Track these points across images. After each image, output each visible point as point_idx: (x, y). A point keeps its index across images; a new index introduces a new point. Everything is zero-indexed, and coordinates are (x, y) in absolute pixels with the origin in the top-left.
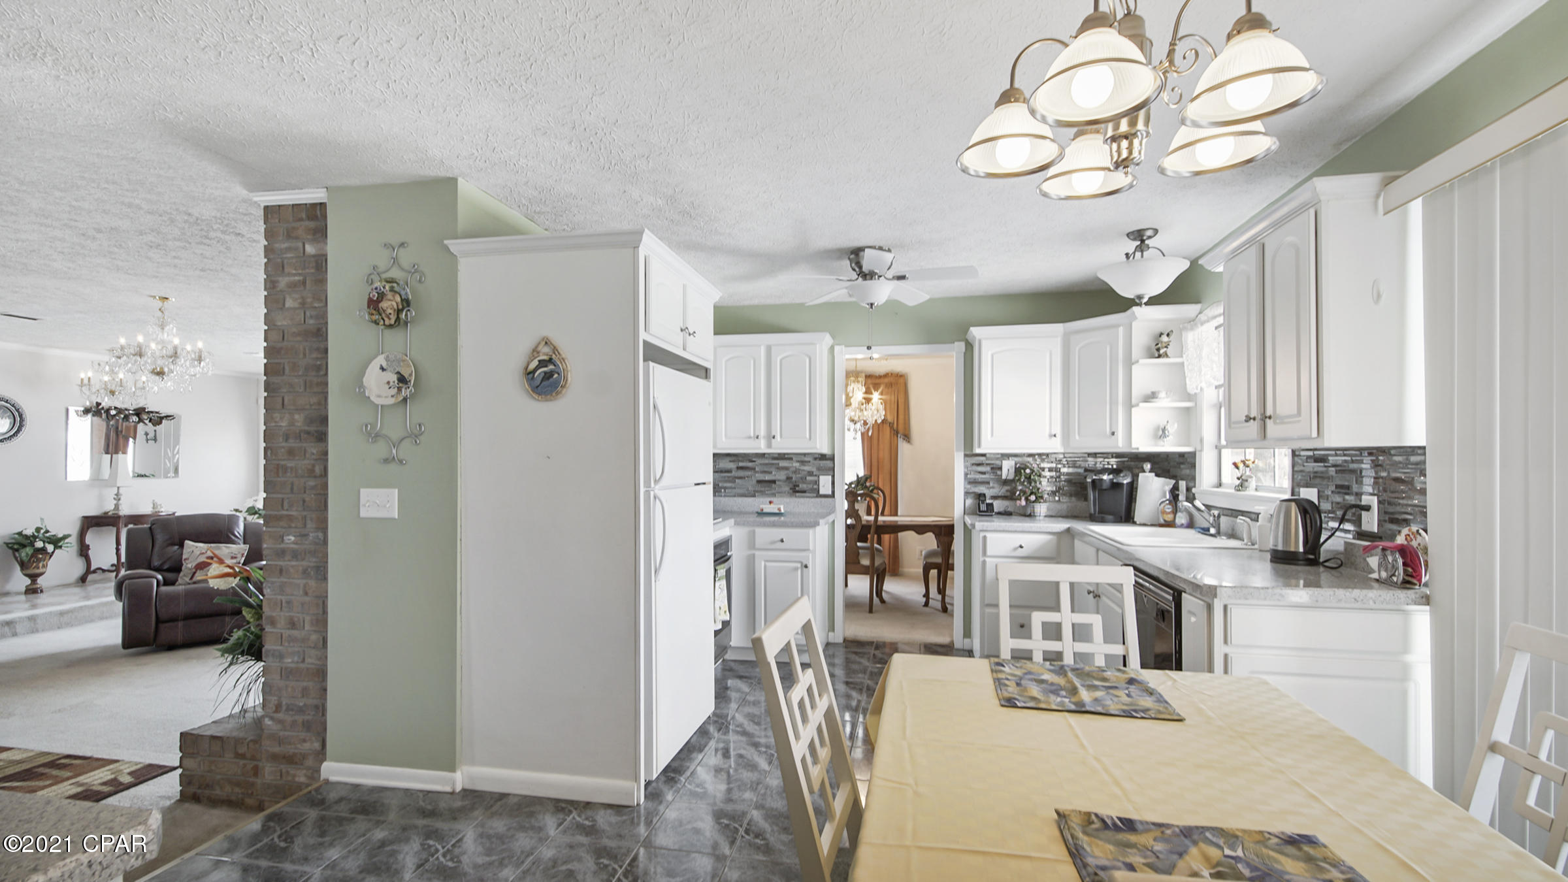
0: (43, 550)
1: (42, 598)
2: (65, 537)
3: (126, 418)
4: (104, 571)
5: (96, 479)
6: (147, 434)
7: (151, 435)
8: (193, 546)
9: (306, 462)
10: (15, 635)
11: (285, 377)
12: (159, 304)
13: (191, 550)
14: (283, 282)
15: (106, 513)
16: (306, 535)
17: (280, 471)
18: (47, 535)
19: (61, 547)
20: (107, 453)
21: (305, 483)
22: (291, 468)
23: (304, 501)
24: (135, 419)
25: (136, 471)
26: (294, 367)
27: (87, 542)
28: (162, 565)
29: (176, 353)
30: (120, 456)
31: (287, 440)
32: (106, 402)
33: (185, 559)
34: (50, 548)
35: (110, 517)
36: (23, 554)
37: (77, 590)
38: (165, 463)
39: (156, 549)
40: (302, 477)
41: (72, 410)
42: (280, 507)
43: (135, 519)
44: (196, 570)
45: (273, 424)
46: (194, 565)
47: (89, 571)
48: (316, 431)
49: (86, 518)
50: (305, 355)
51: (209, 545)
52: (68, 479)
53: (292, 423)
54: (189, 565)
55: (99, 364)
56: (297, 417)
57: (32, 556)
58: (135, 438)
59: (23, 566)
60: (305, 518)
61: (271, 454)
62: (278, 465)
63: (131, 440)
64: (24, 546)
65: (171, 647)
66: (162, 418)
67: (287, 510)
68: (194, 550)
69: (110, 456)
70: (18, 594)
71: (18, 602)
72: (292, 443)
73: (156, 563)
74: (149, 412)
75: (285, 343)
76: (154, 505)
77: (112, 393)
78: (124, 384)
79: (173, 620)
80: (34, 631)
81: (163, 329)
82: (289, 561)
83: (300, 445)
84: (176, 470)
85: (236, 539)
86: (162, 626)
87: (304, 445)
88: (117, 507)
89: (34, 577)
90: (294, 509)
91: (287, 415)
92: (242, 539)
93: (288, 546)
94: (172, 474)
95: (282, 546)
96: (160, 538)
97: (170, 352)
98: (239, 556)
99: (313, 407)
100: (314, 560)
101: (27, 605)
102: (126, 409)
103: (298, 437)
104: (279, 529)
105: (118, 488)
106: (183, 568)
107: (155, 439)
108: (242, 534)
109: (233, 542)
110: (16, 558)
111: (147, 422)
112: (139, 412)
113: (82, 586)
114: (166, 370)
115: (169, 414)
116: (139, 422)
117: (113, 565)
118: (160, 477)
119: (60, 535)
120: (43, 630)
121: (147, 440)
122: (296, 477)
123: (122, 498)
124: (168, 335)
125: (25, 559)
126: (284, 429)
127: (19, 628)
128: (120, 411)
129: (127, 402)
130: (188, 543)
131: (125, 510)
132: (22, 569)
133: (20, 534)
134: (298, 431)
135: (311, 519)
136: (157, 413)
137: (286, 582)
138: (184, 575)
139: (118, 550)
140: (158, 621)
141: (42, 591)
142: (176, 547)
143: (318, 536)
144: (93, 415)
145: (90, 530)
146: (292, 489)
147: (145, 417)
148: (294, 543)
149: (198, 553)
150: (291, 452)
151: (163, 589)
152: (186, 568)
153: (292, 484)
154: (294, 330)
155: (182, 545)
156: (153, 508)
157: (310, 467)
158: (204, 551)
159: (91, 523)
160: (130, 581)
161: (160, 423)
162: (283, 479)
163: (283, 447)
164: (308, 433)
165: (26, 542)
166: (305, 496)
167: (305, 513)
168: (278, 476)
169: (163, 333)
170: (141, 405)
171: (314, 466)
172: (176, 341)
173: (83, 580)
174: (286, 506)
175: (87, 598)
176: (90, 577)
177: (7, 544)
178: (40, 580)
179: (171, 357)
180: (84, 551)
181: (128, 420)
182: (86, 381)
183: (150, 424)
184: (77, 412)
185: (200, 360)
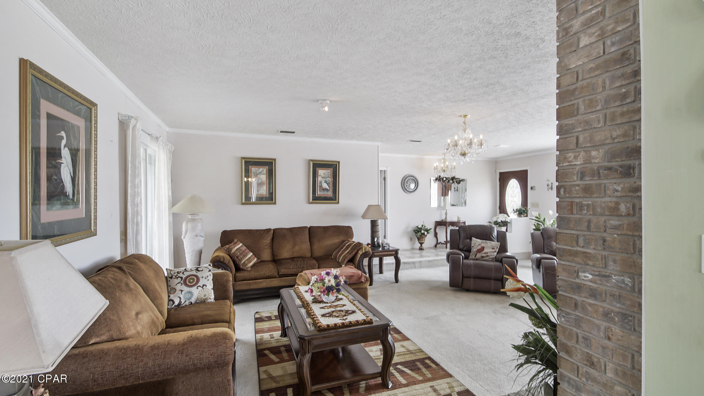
0: (424, 234)
1: (424, 253)
2: (430, 229)
3: (449, 181)
4: (442, 244)
5: (440, 207)
6: (455, 188)
7: (456, 189)
8: (475, 240)
9: (607, 199)
10: (415, 268)
11: (579, 117)
12: (463, 119)
13: (475, 242)
14: (577, 24)
15: (442, 220)
16: (608, 277)
17: (575, 207)
18: (425, 228)
19: (429, 233)
20: (442, 196)
21: (605, 222)
22: (588, 206)
23: (604, 241)
24: (451, 181)
25: (452, 203)
26: (591, 104)
27: (437, 231)
28: (464, 247)
29: (471, 142)
30: (447, 197)
31: (582, 179)
32: (442, 175)
33: (472, 247)
34: (426, 233)
35: (443, 222)
36: (418, 235)
37: (434, 251)
38: (461, 200)
39: (461, 240)
40: (602, 215)
41: (432, 179)
42: (575, 243)
43: (452, 224)
44: (477, 253)
45: (567, 164)
46: (476, 250)
47: (437, 243)
48: (621, 166)
49: (436, 222)
50: (604, 87)
51: (482, 241)
52: (431, 207)
53: (588, 160)
54: (474, 250)
55: (440, 160)
56: (594, 153)
57: (421, 236)
58: (451, 190)
59: (419, 239)
60: (605, 258)
61: (564, 192)
62: (572, 202)
63: (450, 191)
64: (418, 232)
65: (468, 290)
66: (460, 181)
67: (583, 247)
68: (476, 243)
69: (443, 197)
70: (417, 249)
71: (416, 253)
72: (588, 181)
73: (461, 247)
74: (456, 179)
75: (579, 84)
76: (458, 218)
77: (444, 171)
78: (448, 167)
79: (469, 277)
80: (421, 267)
81: (465, 132)
82: (585, 297)
83: (599, 182)
84: (465, 204)
85: (494, 239)
86: (465, 279)
87: (605, 181)
88: (446, 218)
89: (421, 244)
90: (592, 247)
91: (582, 153)
92: (496, 239)
93: (583, 282)
94: (464, 205)
95: (577, 281)
96: (462, 235)
97: (469, 142)
98: (496, 248)
99: (616, 141)
100: (618, 305)
101: (419, 255)
102: (449, 178)
103: (597, 174)
104: (573, 264)
105: (446, 210)
106: (472, 251)
107: (457, 190)
108: (496, 236)
109: (492, 240)
110: (416, 236)
111: (455, 183)
112: (453, 178)
113: (435, 249)
114: (467, 152)
115: (463, 179)
116: (453, 183)
117: (445, 242)
118: (460, 206)
119: (429, 229)
120: (424, 267)
121: (455, 191)
122: (594, 214)
123: (448, 214)
124: (467, 135)
125: (419, 237)
126: (578, 168)
127: (417, 265)
128: (447, 179)
129: (448, 175)
130: (474, 239)
131: (449, 220)
132: (418, 240)
133: (417, 227)
134: (596, 168)
135: (615, 261)
136: (459, 179)
137: (582, 318)
138: (472, 255)
139: (446, 236)
140: (463, 277)
141: (424, 250)
142: (469, 240)
143: (623, 282)
144: (438, 181)
145: (438, 227)
146: (589, 227)
147: (455, 180)
148: (591, 281)
149: (478, 244)
150: (587, 190)
151: (465, 261)
152: (473, 251)
153: (589, 222)
154: (592, 65)
155: (471, 240)
156: (458, 219)
157: (613, 205)
158: (480, 244)
159: (439, 224)
160: (452, 255)
161: (460, 183)
162: (577, 216)
163: (578, 185)
164: (610, 169)
165: (419, 230)
166: (605, 235)
167: (604, 253)
168: (572, 213)
169: (465, 133)
170: (453, 176)
171: (617, 204)
172: (471, 136)
173: (436, 246)
174: (581, 241)
175: (437, 255)
176: (438, 245)
177: (414, 230)
178: (423, 245)
179: (469, 145)
180: (436, 235)
181: (449, 182)
182: (436, 167)
183: (456, 184)
184: (433, 180)
185: (481, 145)
